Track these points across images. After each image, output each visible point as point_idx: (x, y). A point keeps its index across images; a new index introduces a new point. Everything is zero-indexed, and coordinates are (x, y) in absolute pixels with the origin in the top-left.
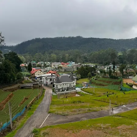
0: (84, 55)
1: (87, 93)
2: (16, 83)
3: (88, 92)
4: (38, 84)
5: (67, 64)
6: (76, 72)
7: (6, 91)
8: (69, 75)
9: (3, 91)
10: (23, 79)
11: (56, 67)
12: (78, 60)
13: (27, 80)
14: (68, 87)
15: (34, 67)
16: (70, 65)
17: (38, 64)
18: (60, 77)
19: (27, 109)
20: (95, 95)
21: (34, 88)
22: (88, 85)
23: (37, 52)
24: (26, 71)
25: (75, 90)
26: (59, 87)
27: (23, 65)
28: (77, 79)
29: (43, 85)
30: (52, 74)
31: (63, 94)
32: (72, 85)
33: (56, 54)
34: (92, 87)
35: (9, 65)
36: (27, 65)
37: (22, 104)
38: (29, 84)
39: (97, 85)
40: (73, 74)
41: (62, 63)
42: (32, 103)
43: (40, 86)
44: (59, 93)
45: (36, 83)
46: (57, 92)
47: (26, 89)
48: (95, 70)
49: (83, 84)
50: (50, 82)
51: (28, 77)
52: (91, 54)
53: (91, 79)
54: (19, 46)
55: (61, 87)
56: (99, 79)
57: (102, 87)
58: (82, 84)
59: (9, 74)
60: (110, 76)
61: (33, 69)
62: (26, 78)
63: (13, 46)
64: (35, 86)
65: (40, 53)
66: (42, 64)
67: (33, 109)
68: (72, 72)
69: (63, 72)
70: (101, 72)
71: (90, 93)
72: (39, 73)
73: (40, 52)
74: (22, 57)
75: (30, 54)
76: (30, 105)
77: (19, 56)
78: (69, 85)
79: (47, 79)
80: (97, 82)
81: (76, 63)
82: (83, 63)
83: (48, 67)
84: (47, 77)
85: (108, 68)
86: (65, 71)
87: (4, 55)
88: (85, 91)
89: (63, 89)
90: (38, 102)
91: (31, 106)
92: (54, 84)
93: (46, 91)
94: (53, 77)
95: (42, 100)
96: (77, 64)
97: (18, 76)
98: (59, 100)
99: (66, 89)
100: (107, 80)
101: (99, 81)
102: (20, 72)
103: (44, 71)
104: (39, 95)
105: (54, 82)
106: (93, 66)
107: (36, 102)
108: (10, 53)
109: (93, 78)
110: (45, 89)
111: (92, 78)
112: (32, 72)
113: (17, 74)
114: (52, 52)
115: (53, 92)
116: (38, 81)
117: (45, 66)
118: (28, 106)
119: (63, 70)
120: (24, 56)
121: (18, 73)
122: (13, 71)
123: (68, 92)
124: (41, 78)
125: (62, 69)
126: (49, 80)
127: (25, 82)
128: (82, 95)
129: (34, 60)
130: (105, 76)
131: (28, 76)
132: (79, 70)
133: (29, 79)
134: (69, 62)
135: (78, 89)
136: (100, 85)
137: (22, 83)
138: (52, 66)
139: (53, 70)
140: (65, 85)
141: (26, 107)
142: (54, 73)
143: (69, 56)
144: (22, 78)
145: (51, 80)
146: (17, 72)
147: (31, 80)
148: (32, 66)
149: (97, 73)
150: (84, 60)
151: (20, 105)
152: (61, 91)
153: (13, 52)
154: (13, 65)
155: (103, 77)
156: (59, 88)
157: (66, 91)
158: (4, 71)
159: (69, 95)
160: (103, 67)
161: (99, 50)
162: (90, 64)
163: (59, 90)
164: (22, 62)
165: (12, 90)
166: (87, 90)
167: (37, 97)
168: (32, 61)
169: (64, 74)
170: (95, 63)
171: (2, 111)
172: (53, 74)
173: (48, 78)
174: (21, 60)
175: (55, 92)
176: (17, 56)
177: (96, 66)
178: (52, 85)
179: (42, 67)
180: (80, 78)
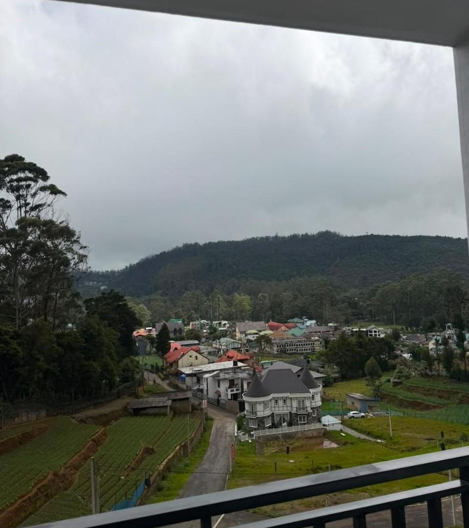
0: (347, 294)
1: (363, 437)
2: (119, 396)
3: (369, 434)
4: (187, 399)
5: (290, 328)
6: (322, 355)
7: (82, 421)
8: (295, 369)
9: (74, 421)
10: (142, 382)
11: (250, 337)
12: (327, 314)
13: (151, 383)
14: (294, 411)
15: (176, 340)
16: (297, 332)
17: (190, 327)
18: (264, 373)
19: (151, 489)
20: (395, 443)
21: (176, 412)
22: (367, 404)
23: (186, 289)
24: (150, 354)
25: (318, 426)
26: (261, 412)
27: (142, 332)
28: (327, 383)
29: (205, 402)
30: (235, 363)
31: (276, 438)
32: (308, 404)
33: (250, 294)
34: (383, 413)
35: (99, 335)
36: (154, 333)
37: (133, 469)
38: (158, 399)
39: (402, 404)
40: (308, 362)
41: (271, 323)
42: (168, 468)
43: (194, 408)
44: (261, 433)
45: (180, 396)
46: (252, 429)
47: (147, 415)
48: (392, 349)
49: (349, 402)
50: (229, 393)
51: (157, 373)
52: (374, 292)
53: (377, 383)
54: (131, 271)
55: (268, 413)
56: (407, 383)
57: (419, 413)
58: (344, 403)
59: (95, 364)
60: (448, 370)
61: (174, 344)
62: (151, 378)
63: (113, 273)
64: (177, 405)
65: (198, 292)
66: (202, 326)
67: (169, 489)
68: (306, 357)
69: (275, 356)
70: (416, 355)
71: (377, 437)
72: (193, 360)
73: (197, 288)
74: (139, 307)
75: (167, 295)
76: (159, 475)
77: (130, 304)
78: (295, 404)
79: (219, 381)
80: (402, 394)
81: (321, 325)
82: (347, 322)
83: (223, 340)
84: (218, 375)
85: (437, 341)
86: (283, 353)
87: (86, 302)
88: (356, 429)
89: (276, 420)
90: (187, 465)
91: (164, 478)
92: (245, 398)
93: (216, 425)
94: (241, 375)
95: (202, 458)
96: (323, 329)
97: (124, 371)
98: (262, 460)
99: (288, 418)
100: (440, 385)
101: (409, 389)
102: (132, 357)
103: (210, 353)
104: (192, 440)
105: (242, 392)
106: (382, 336)
107: (181, 465)
108: (103, 294)
109: (386, 380)
110: (212, 419)
111: (383, 379)
112: (171, 356)
113: (121, 365)
114: (238, 288)
115: (239, 429)
116: (189, 389)
117: (214, 335)
118: (152, 479)
119: (275, 348)
120: (148, 303)
121: (126, 360)
122: (110, 355)
123: (293, 429)
124: (198, 376)
125: (272, 344)
126: (224, 386)
127: (145, 392)
128: (345, 444)
129: (178, 317)
130: (431, 370)
131: (156, 370)
132: (331, 350)
133: (159, 381)
134: (296, 320)
135: (330, 421)
136: (415, 405)
137: (137, 396)
138: (238, 335)
139: (238, 350)
140: (281, 403)
141: (147, 482)
142: (242, 361)
143: (295, 298)
144: (138, 376)
145: (232, 383)
146: (124, 357)
147: (165, 385)
148: (172, 335)
149: (398, 360)
150: (350, 311)
151: (126, 473)
152: (269, 427)
153: (112, 291)
154: (109, 335)
155: (422, 375)
156: (260, 414)
157: (285, 429)
158: (83, 356)
159: (296, 444)
160: (421, 337)
161: (402, 277)
162: (372, 327)
163: (261, 421)
164: (140, 325)
165: (105, 420)
166: (364, 424)
167: (184, 447)
168: (170, 317)
169: (280, 365)
170: (392, 324)
171: (68, 492)
172: (240, 364)
173: (222, 376)
174: (137, 316)
175: (248, 431)
176: (125, 305)
177: (396, 336)
178: (236, 404)
179: (203, 340)
180: (336, 380)
